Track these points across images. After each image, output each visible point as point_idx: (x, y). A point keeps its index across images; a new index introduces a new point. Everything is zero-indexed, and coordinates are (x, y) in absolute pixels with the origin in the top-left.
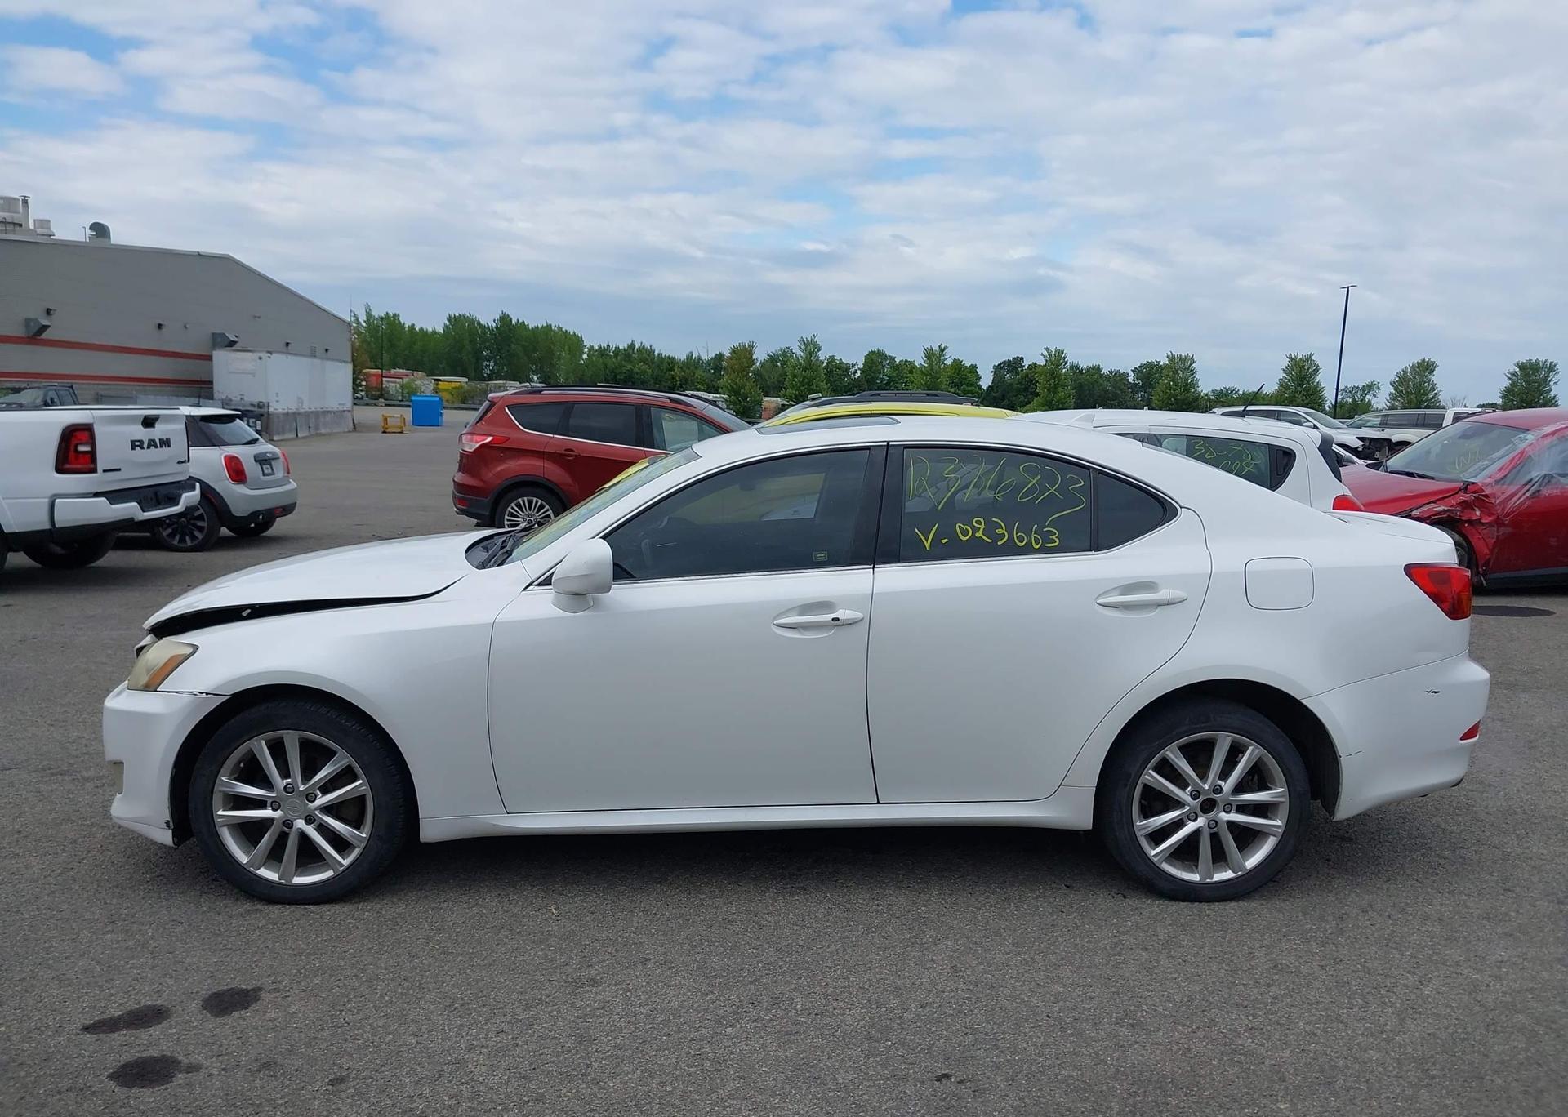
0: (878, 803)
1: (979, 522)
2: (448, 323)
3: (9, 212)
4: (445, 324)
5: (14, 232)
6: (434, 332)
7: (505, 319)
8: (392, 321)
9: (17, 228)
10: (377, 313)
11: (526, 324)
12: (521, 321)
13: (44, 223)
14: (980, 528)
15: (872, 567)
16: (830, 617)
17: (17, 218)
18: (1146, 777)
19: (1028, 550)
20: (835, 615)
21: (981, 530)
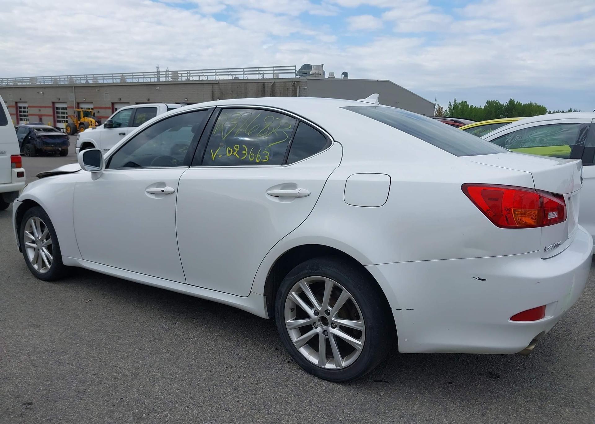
0: (186, 284)
1: (237, 147)
2: (486, 104)
3: (318, 70)
4: (485, 105)
5: (318, 77)
6: (481, 108)
7: (512, 102)
8: (464, 104)
9: (320, 75)
10: (459, 101)
11: (521, 103)
12: (519, 102)
13: (332, 74)
14: (236, 150)
15: (188, 167)
16: (160, 189)
17: (320, 72)
18: (290, 296)
19: (254, 163)
20: (163, 189)
21: (237, 151)
